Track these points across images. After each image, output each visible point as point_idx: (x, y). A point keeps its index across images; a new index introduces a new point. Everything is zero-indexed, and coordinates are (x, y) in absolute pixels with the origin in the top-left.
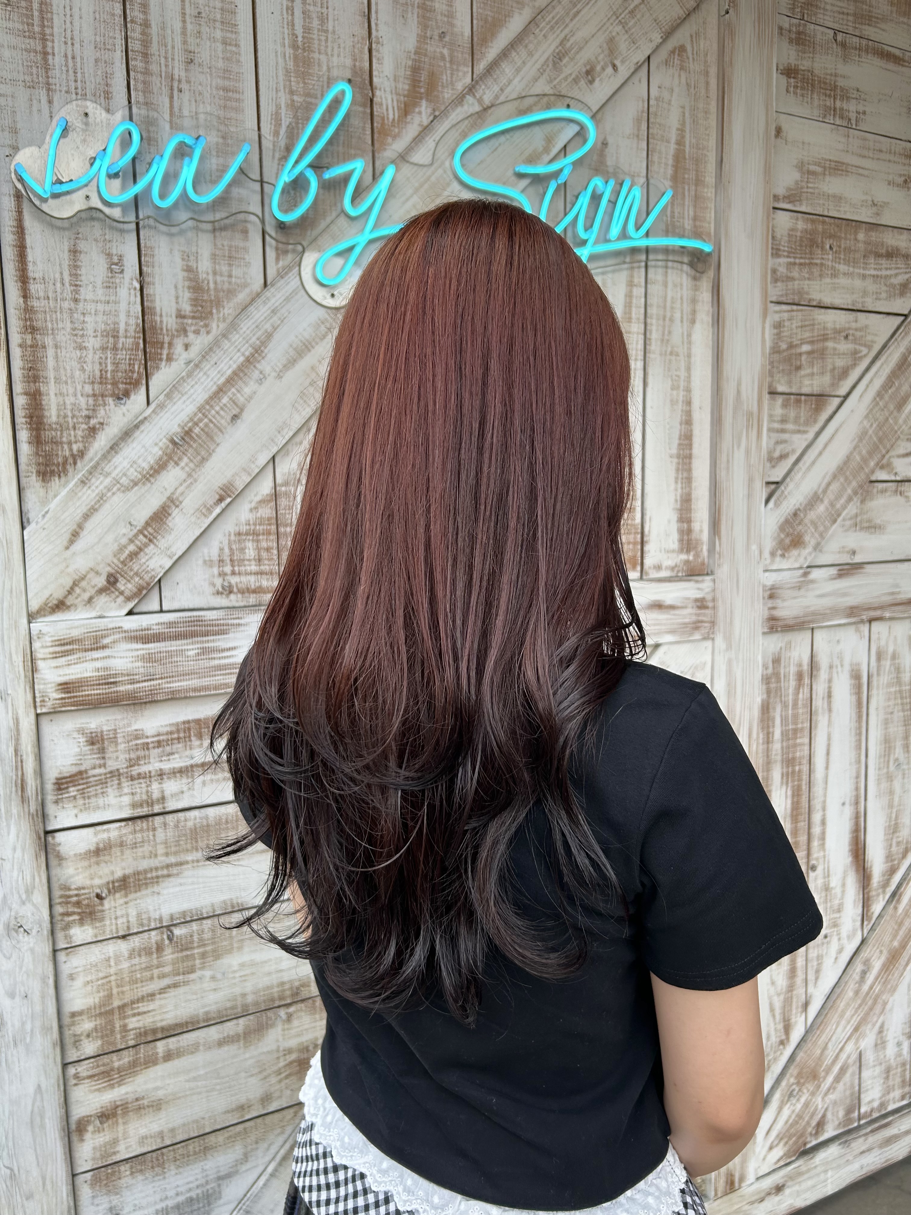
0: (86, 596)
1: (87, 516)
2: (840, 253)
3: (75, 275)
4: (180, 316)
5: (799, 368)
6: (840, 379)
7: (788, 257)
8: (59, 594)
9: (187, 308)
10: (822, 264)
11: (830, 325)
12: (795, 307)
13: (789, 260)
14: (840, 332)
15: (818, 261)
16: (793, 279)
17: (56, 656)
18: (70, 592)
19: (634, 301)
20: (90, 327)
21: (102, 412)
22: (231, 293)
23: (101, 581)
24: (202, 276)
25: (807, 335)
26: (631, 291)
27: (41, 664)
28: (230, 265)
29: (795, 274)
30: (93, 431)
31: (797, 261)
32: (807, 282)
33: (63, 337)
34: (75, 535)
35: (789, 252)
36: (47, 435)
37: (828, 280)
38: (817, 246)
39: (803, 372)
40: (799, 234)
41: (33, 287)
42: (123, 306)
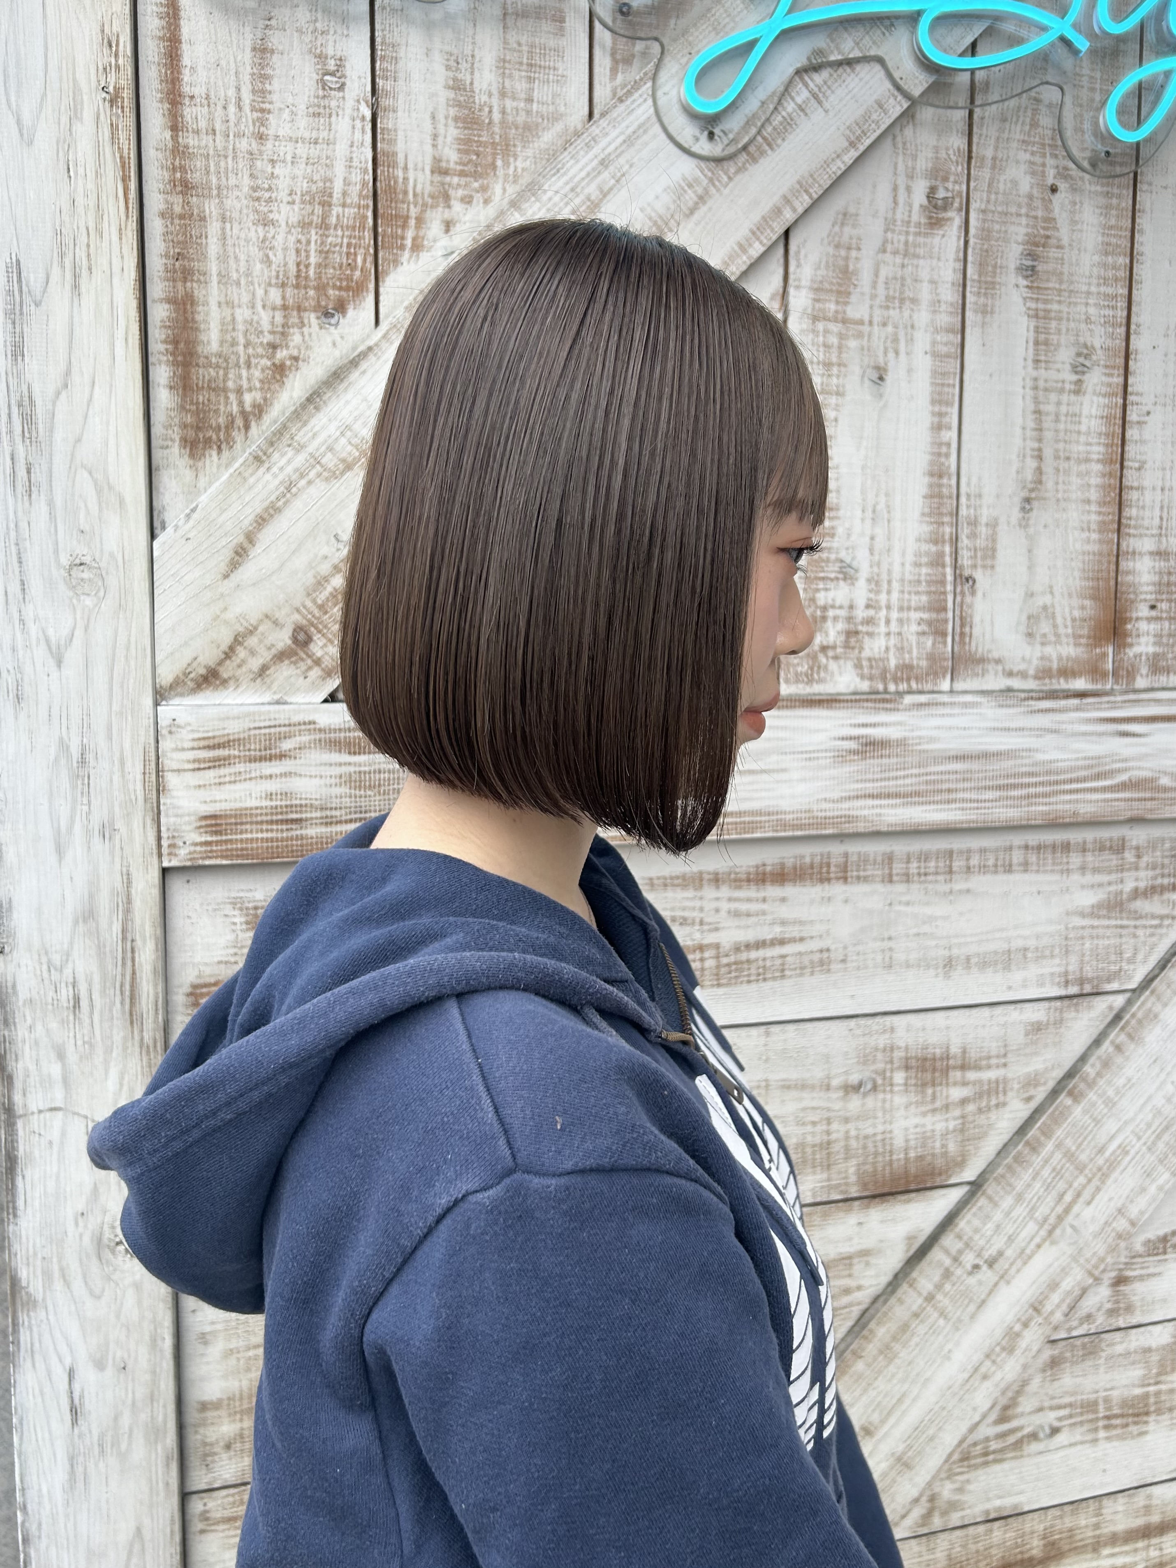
0: (255, 664)
1: (262, 521)
3: (261, 93)
4: (439, 169)
8: (209, 657)
9: (451, 156)
17: (201, 766)
18: (229, 653)
20: (283, 185)
21: (296, 338)
22: (529, 130)
23: (283, 639)
24: (481, 98)
27: (172, 780)
28: (530, 80)
30: (280, 371)
33: (236, 202)
34: (240, 554)
36: (203, 374)
41: (188, 112)
42: (341, 149)
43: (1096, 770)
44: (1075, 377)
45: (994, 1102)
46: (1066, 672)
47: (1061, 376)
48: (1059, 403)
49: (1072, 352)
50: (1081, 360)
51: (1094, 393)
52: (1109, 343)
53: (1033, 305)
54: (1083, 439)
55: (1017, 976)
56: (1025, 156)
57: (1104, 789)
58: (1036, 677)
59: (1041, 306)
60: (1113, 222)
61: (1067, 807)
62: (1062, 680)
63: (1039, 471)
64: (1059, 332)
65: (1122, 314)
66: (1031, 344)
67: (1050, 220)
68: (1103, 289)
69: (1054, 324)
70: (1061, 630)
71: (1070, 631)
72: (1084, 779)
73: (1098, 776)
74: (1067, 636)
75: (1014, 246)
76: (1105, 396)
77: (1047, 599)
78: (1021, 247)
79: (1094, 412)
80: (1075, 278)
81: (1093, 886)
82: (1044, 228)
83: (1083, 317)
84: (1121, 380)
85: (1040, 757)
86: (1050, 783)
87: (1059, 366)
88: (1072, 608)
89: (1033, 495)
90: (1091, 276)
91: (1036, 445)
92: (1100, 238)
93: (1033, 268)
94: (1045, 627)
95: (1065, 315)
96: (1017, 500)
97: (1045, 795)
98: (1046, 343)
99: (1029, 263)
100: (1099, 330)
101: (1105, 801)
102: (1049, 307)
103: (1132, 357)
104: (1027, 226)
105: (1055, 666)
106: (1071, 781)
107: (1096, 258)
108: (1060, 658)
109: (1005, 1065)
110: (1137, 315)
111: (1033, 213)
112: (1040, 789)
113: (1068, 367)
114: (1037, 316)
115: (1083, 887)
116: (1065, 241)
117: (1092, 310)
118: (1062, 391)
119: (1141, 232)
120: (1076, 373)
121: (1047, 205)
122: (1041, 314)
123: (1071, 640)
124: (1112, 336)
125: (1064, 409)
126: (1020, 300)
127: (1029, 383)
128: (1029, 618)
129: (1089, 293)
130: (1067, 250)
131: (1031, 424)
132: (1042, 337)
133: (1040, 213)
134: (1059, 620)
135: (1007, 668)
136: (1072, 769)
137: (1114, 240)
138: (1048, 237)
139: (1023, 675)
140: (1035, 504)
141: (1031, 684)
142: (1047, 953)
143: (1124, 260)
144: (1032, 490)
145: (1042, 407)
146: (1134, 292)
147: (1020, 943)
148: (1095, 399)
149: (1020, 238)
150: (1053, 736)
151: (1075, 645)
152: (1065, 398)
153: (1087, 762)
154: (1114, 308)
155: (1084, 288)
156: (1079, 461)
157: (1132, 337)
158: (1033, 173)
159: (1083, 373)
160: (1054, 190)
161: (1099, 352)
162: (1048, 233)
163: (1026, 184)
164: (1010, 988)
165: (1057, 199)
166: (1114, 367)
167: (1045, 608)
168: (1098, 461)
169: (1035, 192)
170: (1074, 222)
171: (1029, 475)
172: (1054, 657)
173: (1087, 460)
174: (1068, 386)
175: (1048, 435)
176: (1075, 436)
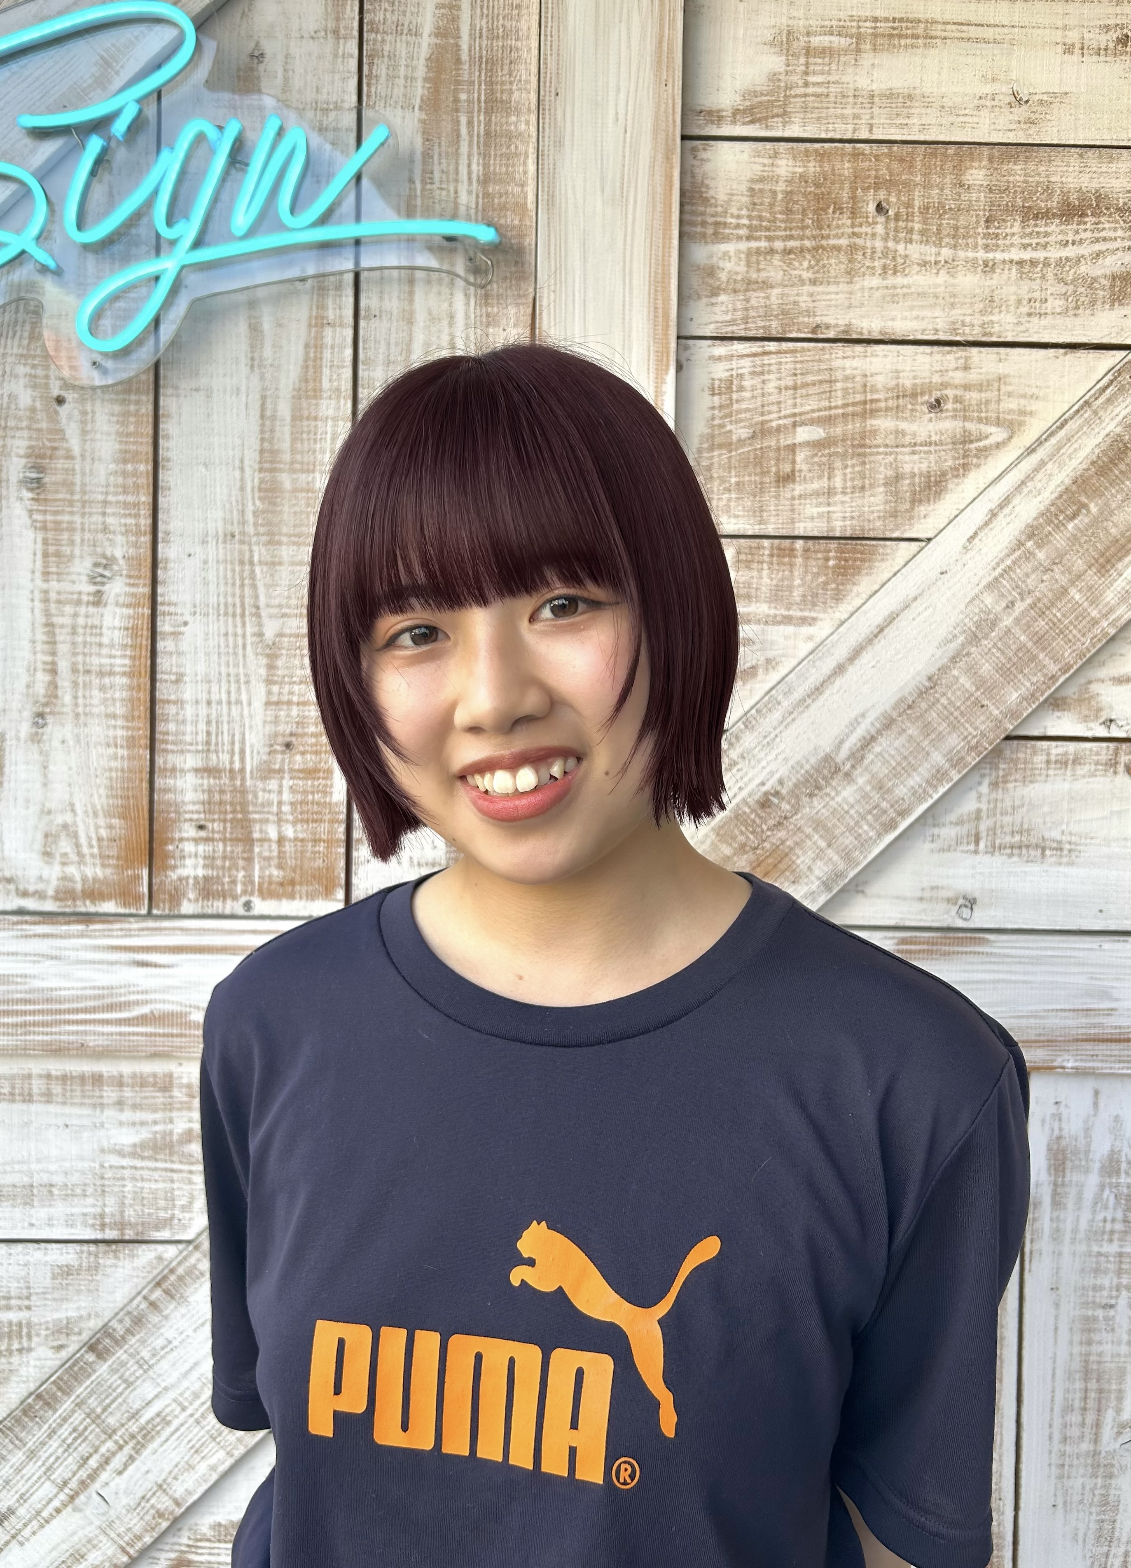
2: (909, 217)
5: (788, 478)
6: (916, 500)
7: (749, 238)
10: (853, 248)
11: (880, 381)
12: (772, 346)
13: (754, 244)
14: (914, 395)
15: (844, 242)
16: (766, 285)
19: (327, 354)
25: (811, 404)
26: (319, 337)
29: (774, 270)
31: (778, 245)
32: (807, 288)
35: (749, 227)
37: (876, 281)
38: (839, 209)
39: (799, 489)
40: (781, 187)
43: (108, 1001)
44: (92, 589)
45: (16, 1346)
46: (93, 893)
47: (77, 587)
48: (75, 615)
49: (88, 563)
50: (100, 570)
51: (117, 604)
52: (132, 551)
53: (38, 517)
54: (104, 651)
55: (40, 1213)
56: (21, 370)
57: (119, 1022)
58: (57, 898)
59: (49, 518)
60: (132, 428)
61: (72, 1038)
62: (88, 902)
63: (53, 686)
64: (72, 543)
65: (145, 522)
66: (39, 556)
67: (59, 433)
68: (121, 498)
69: (65, 536)
70: (85, 850)
71: (96, 850)
72: (94, 1010)
73: (111, 1008)
74: (93, 856)
75: (15, 459)
76: (128, 606)
77: (68, 818)
78: (24, 461)
79: (117, 623)
80: (88, 488)
81: (134, 1124)
82: (49, 440)
83: (100, 527)
84: (147, 590)
85: (37, 984)
86: (51, 1012)
87: (74, 577)
88: (97, 827)
89: (48, 710)
90: (108, 486)
91: (49, 659)
92: (117, 446)
93: (39, 480)
94: (65, 846)
95: (78, 526)
96: (27, 714)
97: (44, 1024)
98: (58, 554)
99: (34, 475)
100: (120, 539)
101: (120, 1034)
102: (59, 518)
103: (160, 565)
104: (30, 438)
105: (79, 887)
106: (77, 1011)
107: (113, 467)
108: (84, 879)
109: (28, 1308)
110: (166, 523)
111: (35, 426)
112: (38, 1018)
113: (84, 578)
114: (44, 528)
115: (121, 1124)
116: (76, 450)
117: (110, 520)
118: (79, 602)
119: (167, 437)
120: (95, 583)
121: (53, 418)
122: (50, 525)
123: (98, 862)
124: (136, 545)
125: (81, 621)
126: (24, 514)
127: (38, 595)
128: (46, 836)
129: (105, 503)
130: (78, 459)
131: (40, 636)
132: (52, 549)
133: (44, 425)
134: (83, 840)
135: (21, 887)
136: (78, 999)
137: (133, 447)
138: (55, 449)
139: (41, 895)
140: (50, 719)
141: (49, 906)
142: (78, 1191)
143: (145, 467)
144: (46, 705)
145: (55, 620)
146: (161, 499)
147: (45, 1178)
148: (118, 610)
149: (22, 452)
150: (53, 962)
151: (103, 866)
152: (83, 610)
153: (96, 992)
154: (137, 516)
155: (100, 497)
156: (101, 674)
157: (160, 546)
158: (34, 387)
159: (103, 584)
160: (60, 401)
161: (121, 562)
162: (56, 445)
163: (25, 398)
164: (32, 1225)
165: (64, 410)
166: (139, 577)
167: (65, 826)
168: (124, 674)
169: (38, 405)
170: (84, 432)
171: (40, 689)
172: (78, 878)
173: (111, 673)
174: (85, 598)
175: (63, 648)
176: (95, 649)
